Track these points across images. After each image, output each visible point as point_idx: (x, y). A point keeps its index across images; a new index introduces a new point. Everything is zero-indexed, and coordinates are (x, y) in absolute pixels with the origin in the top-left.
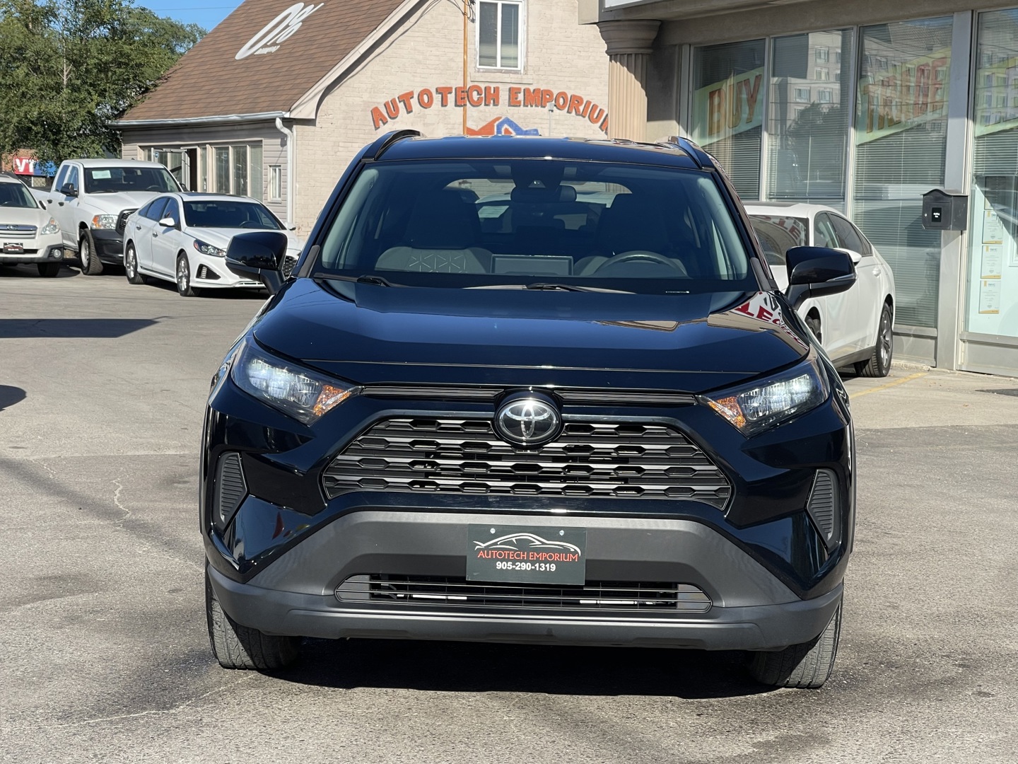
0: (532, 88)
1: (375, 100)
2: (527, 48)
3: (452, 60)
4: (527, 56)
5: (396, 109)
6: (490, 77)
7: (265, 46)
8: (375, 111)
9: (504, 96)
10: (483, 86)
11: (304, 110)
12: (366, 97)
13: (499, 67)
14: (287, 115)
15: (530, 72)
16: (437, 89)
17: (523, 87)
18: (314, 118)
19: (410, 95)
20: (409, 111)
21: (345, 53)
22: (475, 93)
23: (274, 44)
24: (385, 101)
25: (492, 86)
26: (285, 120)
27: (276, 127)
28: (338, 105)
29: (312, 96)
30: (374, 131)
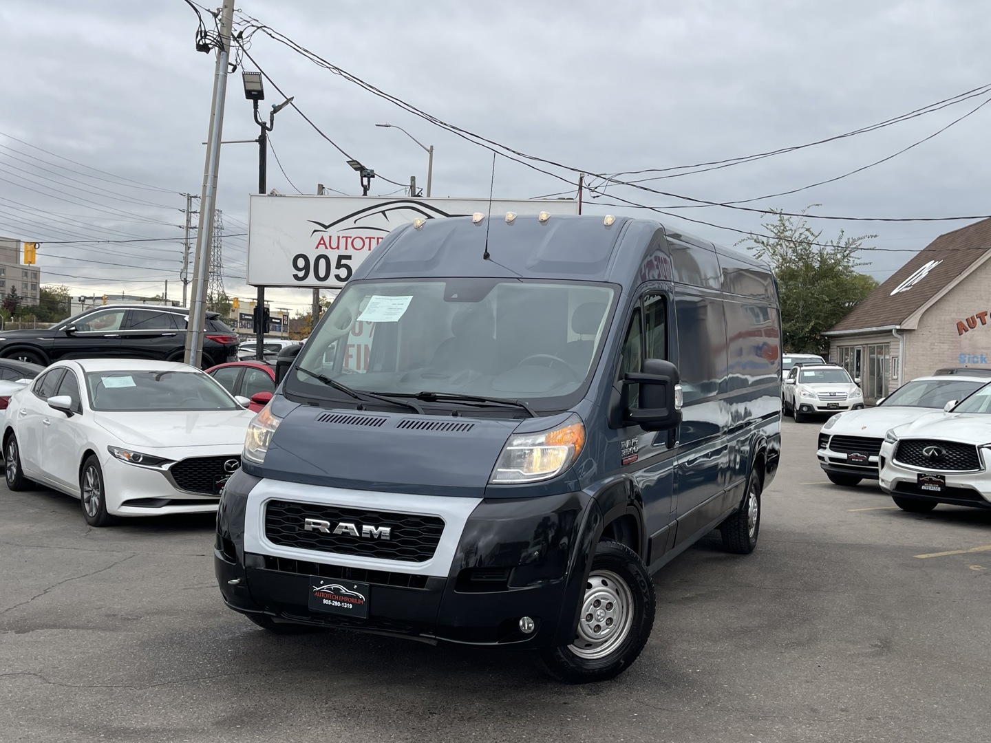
1: (960, 317)
5: (974, 322)
7: (907, 287)
8: (960, 324)
11: (911, 323)
12: (954, 315)
14: (898, 327)
18: (916, 328)
19: (984, 314)
20: (984, 323)
23: (910, 286)
24: (966, 318)
26: (898, 331)
27: (892, 335)
28: (934, 321)
29: (915, 316)
30: (959, 336)
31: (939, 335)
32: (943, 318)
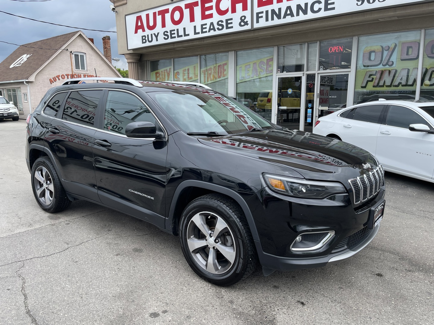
0: (89, 75)
1: (50, 77)
2: (87, 66)
3: (69, 68)
4: (87, 67)
5: (56, 79)
6: (78, 72)
7: (18, 64)
8: (50, 80)
9: (82, 76)
10: (77, 74)
11: (32, 79)
12: (48, 76)
13: (80, 70)
14: (27, 80)
15: (88, 71)
16: (66, 75)
17: (87, 75)
18: (34, 81)
19: (59, 76)
20: (59, 80)
21: (41, 65)
22: (75, 76)
23: (20, 64)
25: (79, 74)
26: (27, 82)
27: (24, 84)
28: (40, 78)
29: (33, 76)
30: (51, 85)
31: (43, 84)
32: (44, 77)
